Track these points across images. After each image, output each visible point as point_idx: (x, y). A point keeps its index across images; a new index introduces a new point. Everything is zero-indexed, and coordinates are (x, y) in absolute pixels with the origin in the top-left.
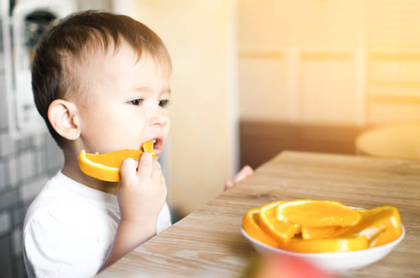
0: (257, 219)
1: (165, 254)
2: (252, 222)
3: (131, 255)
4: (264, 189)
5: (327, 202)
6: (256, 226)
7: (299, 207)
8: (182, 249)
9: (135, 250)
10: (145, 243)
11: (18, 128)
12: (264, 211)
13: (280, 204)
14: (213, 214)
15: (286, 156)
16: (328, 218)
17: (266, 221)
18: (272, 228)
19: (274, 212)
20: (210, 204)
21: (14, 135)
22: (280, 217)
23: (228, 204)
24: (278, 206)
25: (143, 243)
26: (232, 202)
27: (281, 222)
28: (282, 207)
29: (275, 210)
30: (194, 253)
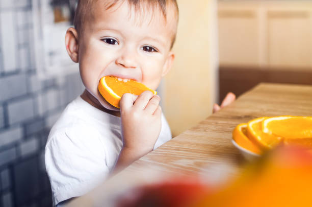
0: (246, 132)
1: (166, 163)
2: (242, 134)
3: (137, 163)
4: (247, 111)
5: (305, 118)
6: (245, 138)
7: (281, 122)
8: (180, 159)
9: (140, 159)
10: (149, 154)
11: (44, 70)
12: (251, 125)
13: (265, 119)
14: (205, 131)
15: (262, 86)
16: (307, 131)
17: (254, 133)
18: (259, 138)
19: (260, 126)
20: (202, 123)
21: (41, 76)
22: (266, 130)
23: (217, 123)
24: (263, 121)
25: (146, 154)
26: (220, 122)
27: (266, 134)
28: (267, 121)
29: (260, 124)
30: (191, 162)
